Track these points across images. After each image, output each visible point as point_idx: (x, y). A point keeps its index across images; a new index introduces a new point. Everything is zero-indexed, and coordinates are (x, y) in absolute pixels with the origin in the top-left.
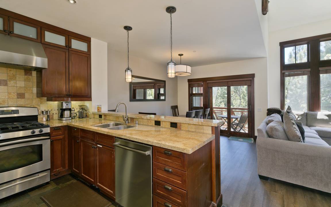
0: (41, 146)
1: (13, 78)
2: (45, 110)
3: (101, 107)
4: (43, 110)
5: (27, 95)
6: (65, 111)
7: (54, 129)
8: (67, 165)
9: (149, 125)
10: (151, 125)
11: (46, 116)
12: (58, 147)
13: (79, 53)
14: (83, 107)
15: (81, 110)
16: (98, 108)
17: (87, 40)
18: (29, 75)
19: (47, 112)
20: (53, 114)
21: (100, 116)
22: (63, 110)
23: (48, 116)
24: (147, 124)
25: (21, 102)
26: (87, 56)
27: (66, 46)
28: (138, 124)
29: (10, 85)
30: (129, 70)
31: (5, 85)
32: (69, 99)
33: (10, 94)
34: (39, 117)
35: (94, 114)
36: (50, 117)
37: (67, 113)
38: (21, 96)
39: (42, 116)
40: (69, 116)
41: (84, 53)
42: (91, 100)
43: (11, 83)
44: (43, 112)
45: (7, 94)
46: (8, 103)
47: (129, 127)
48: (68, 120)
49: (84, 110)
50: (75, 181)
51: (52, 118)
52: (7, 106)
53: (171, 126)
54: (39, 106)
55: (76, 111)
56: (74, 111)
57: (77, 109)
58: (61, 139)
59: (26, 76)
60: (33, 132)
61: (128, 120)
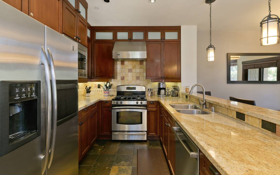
0: (141, 113)
1: (134, 67)
2: (150, 88)
3: (188, 88)
4: (149, 88)
5: (141, 78)
6: (161, 90)
7: (150, 103)
8: (158, 132)
9: (229, 115)
10: (232, 116)
11: (150, 92)
12: (152, 117)
13: (170, 42)
14: (176, 87)
15: (174, 90)
16: (186, 89)
17: (177, 29)
18: (142, 65)
19: (151, 89)
20: (155, 91)
21: (187, 97)
22: (160, 89)
23: (152, 93)
24: (226, 114)
25: (138, 82)
26: (178, 43)
27: (161, 39)
28: (215, 111)
29: (133, 72)
30: (211, 47)
31: (131, 72)
32: (163, 80)
33: (133, 77)
34: (146, 93)
35: (182, 94)
36: (153, 93)
37: (162, 91)
38: (138, 78)
39: (148, 92)
40: (164, 94)
41: (175, 41)
42: (180, 82)
43: (134, 70)
44: (149, 89)
45: (132, 77)
46: (132, 83)
47: (204, 113)
48: (164, 97)
49: (176, 90)
50: (161, 148)
51: (154, 95)
52: (132, 85)
53: (263, 127)
54: (147, 85)
55: (170, 90)
56: (168, 90)
57: (171, 89)
58: (154, 111)
59: (140, 66)
60: (137, 103)
61: (205, 104)
